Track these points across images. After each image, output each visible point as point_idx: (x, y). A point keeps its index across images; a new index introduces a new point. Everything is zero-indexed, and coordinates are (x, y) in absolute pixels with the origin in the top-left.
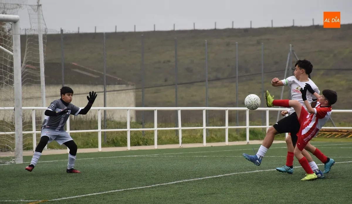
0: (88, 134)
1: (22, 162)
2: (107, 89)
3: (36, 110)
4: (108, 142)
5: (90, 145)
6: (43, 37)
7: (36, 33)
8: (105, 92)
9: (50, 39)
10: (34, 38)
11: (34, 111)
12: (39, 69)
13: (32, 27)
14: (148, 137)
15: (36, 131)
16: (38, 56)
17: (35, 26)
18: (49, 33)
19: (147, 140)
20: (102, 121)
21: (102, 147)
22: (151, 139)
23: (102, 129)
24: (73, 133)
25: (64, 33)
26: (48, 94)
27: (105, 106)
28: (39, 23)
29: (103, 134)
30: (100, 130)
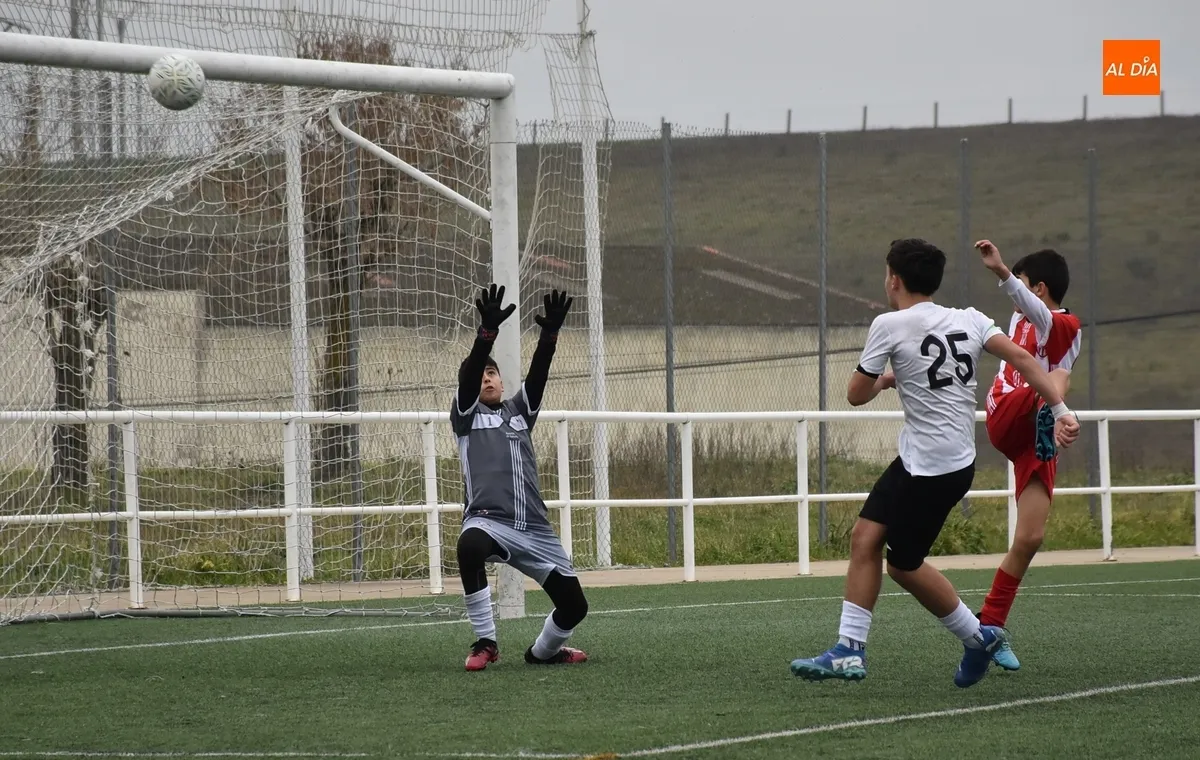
0: (762, 511)
1: (521, 613)
2: (832, 345)
3: (571, 422)
4: (833, 540)
5: (769, 550)
6: (598, 152)
7: (572, 137)
8: (822, 353)
9: (623, 157)
10: (566, 157)
11: (565, 424)
12: (582, 271)
13: (561, 114)
14: (984, 523)
15: (572, 498)
16: (580, 220)
17: (570, 112)
18: (619, 136)
19: (979, 532)
20: (811, 464)
21: (811, 560)
22: (995, 531)
23: (811, 491)
24: (706, 507)
25: (674, 134)
26: (615, 363)
27: (822, 408)
28: (584, 100)
29: (818, 512)
30: (803, 496)
